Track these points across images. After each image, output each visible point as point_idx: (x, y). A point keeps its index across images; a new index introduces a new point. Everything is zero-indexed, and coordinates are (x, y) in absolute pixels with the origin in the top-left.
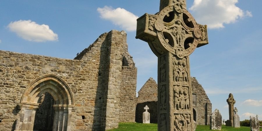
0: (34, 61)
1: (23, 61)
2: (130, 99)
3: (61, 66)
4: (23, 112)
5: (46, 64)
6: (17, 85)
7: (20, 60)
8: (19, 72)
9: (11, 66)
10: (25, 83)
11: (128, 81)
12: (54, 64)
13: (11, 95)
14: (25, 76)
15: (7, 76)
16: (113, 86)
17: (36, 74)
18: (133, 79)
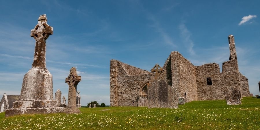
0: (142, 77)
1: (138, 78)
2: (234, 83)
3: (152, 77)
4: (140, 99)
5: (146, 77)
6: (137, 88)
7: (137, 78)
8: (137, 83)
9: (134, 81)
10: (139, 87)
11: (231, 71)
12: (149, 76)
13: (135, 92)
14: (139, 84)
15: (133, 85)
16: (175, 82)
17: (143, 82)
18: (235, 68)
